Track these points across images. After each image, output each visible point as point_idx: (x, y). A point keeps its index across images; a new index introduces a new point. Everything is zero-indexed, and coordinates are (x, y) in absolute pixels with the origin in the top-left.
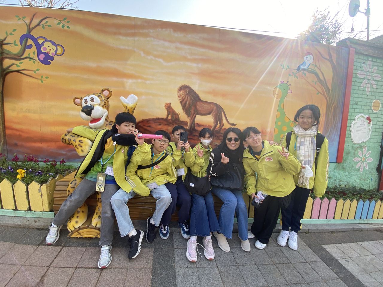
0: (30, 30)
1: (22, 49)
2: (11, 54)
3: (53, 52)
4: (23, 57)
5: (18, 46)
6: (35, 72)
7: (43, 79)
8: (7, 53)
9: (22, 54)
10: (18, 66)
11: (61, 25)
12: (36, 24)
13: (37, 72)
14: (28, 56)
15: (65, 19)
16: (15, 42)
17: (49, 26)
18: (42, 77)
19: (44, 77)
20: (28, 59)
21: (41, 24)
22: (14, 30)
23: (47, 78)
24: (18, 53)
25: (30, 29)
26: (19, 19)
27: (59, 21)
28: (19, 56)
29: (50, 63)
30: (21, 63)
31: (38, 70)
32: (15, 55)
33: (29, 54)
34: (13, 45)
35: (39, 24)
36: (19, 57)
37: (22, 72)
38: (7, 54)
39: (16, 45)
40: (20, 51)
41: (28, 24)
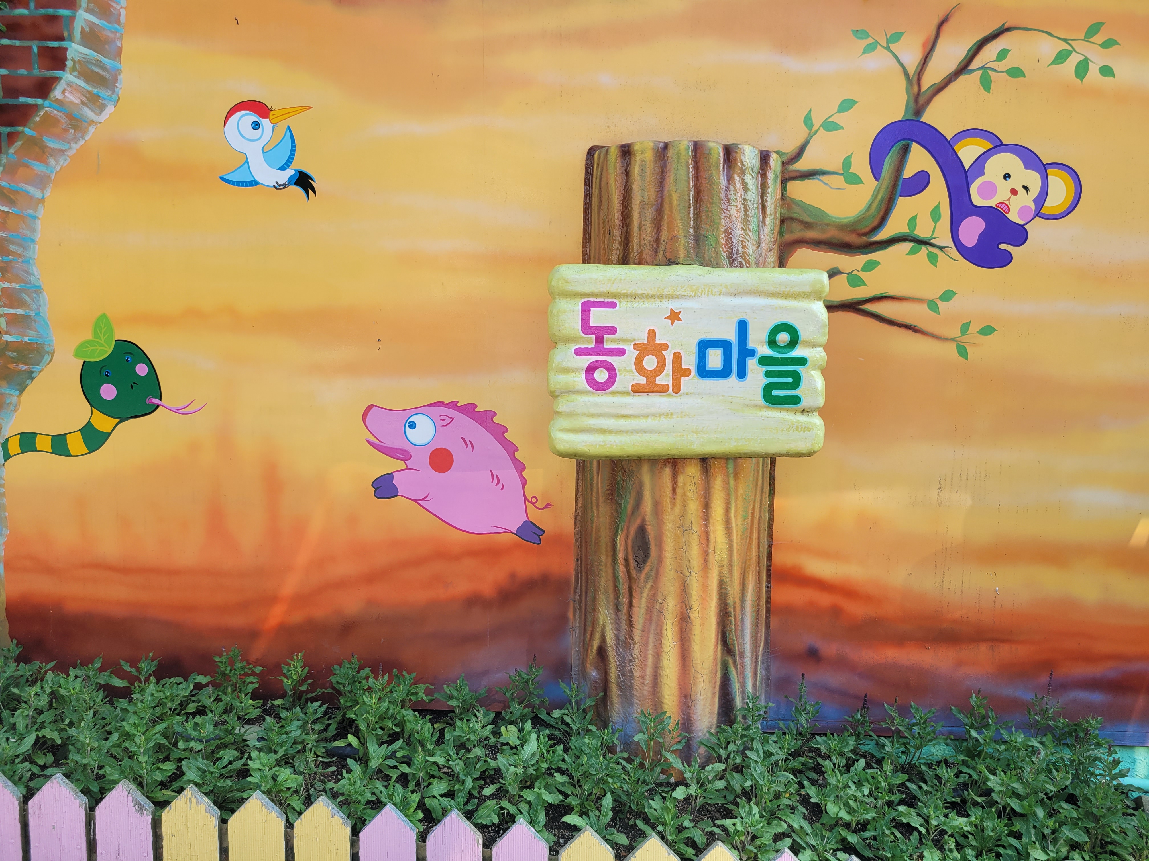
0: (922, 100)
1: (879, 197)
2: (827, 225)
3: (1027, 200)
4: (883, 235)
5: (860, 181)
6: (932, 305)
7: (965, 339)
8: (807, 219)
9: (875, 223)
10: (855, 281)
11: (1074, 59)
12: (952, 66)
13: (942, 305)
14: (904, 229)
15: (1093, 30)
16: (847, 163)
17: (1015, 73)
18: (965, 327)
19: (974, 329)
20: (907, 246)
21: (975, 64)
22: (847, 105)
23: (987, 331)
24: (860, 220)
25: (919, 94)
26: (870, 49)
27: (1065, 41)
28: (865, 234)
29: (1006, 259)
30: (870, 266)
31: (948, 295)
32: (842, 227)
33: (912, 221)
34: (837, 181)
35: (963, 68)
36: (865, 238)
37: (870, 307)
38: (808, 225)
39: (854, 179)
40: (869, 207)
41: (912, 70)
